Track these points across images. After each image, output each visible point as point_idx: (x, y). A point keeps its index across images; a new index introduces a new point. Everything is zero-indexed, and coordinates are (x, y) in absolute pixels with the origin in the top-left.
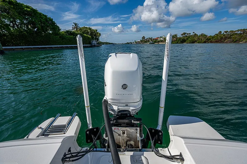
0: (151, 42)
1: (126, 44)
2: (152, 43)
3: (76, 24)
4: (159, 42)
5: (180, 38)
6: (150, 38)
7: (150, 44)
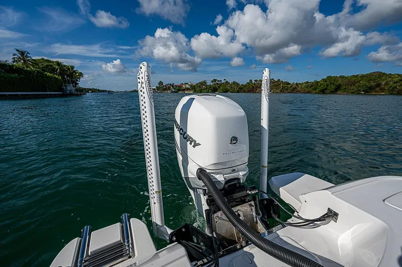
0: (173, 90)
1: (132, 91)
2: (175, 92)
3: (22, 53)
4: (184, 90)
5: (210, 86)
6: (171, 84)
7: (172, 92)
